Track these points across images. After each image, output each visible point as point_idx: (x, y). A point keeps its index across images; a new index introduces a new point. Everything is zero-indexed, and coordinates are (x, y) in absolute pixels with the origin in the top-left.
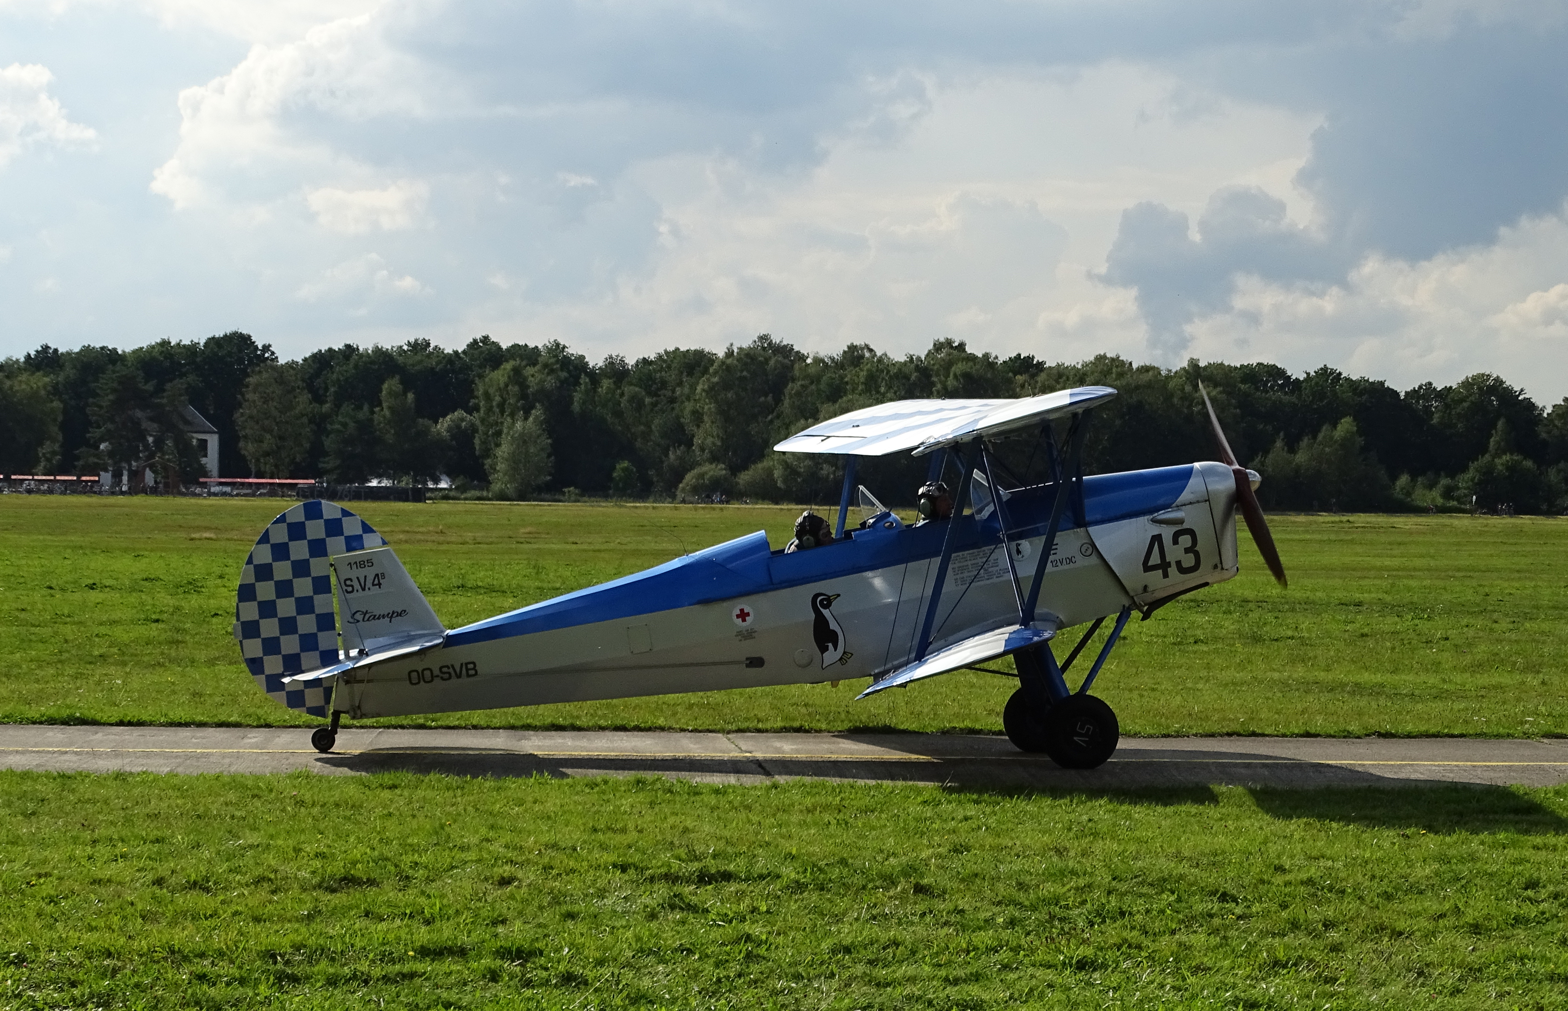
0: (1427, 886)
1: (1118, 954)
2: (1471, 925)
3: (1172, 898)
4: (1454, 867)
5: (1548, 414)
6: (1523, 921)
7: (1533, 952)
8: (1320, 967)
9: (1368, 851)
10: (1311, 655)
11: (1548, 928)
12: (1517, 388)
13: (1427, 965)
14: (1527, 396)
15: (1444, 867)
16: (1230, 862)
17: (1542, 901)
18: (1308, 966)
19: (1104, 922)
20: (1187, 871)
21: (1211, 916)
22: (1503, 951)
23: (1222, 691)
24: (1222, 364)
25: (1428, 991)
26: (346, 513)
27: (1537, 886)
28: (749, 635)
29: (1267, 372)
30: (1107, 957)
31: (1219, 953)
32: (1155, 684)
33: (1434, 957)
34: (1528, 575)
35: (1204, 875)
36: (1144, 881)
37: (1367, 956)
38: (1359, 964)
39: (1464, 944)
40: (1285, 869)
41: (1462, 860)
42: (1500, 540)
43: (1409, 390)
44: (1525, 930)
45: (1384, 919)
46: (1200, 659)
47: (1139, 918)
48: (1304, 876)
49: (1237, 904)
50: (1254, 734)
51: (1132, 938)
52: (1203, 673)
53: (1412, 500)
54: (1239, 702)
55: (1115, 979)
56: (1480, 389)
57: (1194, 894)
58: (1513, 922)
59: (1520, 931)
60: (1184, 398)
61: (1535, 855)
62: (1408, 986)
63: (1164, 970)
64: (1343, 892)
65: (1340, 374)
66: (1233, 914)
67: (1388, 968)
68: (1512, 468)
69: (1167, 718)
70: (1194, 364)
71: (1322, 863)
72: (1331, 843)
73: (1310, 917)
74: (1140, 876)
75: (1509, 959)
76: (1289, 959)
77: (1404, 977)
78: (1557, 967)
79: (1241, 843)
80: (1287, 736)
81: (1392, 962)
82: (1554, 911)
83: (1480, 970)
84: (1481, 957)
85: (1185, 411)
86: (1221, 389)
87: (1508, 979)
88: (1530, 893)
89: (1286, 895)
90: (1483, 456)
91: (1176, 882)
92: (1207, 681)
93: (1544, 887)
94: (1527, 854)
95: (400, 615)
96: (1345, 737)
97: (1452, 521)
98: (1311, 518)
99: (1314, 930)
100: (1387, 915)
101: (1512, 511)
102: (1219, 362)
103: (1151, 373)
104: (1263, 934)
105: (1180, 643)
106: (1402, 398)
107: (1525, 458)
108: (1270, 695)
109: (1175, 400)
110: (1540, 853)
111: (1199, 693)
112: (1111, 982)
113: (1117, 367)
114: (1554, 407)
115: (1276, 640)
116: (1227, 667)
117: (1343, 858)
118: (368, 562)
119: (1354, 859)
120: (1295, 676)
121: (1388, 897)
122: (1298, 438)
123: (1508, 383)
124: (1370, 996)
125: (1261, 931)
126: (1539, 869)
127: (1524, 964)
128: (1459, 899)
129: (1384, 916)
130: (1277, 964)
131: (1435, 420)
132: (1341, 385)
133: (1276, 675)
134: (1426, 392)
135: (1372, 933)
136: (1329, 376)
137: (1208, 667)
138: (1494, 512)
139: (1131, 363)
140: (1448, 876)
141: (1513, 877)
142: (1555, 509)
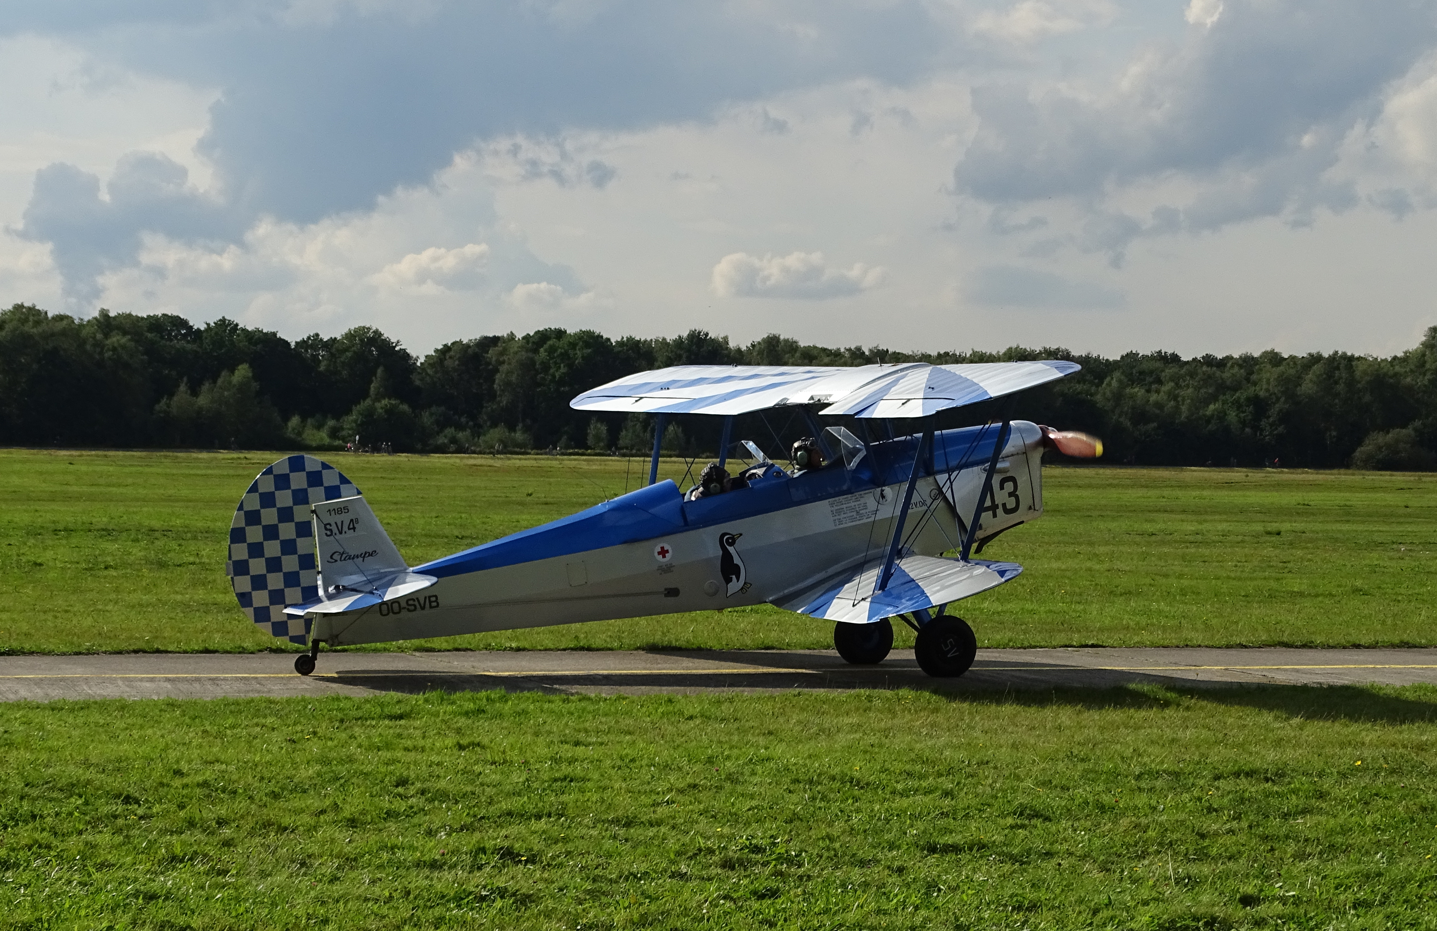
0: (310, 786)
1: (29, 853)
2: (348, 820)
3: (79, 802)
4: (334, 768)
5: (421, 363)
6: (394, 815)
7: (402, 842)
8: (213, 860)
9: (259, 755)
10: (210, 579)
11: (416, 820)
12: (394, 340)
13: (309, 856)
14: (402, 347)
15: (325, 768)
16: (133, 767)
17: (411, 797)
18: (202, 860)
19: (17, 825)
20: (93, 776)
21: (116, 817)
22: (376, 842)
23: (130, 612)
24: (130, 315)
25: (310, 880)
26: (325, 466)
27: (407, 783)
28: (667, 569)
29: (171, 322)
30: (19, 857)
31: (122, 851)
32: (68, 606)
33: (315, 849)
34: (403, 506)
35: (110, 780)
36: (54, 787)
37: (256, 849)
38: (248, 857)
39: (342, 836)
40: (183, 773)
41: (341, 762)
42: (380, 475)
43: (298, 340)
44: (396, 823)
45: (271, 816)
46: (109, 583)
47: (49, 820)
48: (200, 779)
49: (140, 805)
50: (158, 651)
51: (42, 839)
52: (113, 596)
53: (303, 439)
54: (144, 622)
55: (26, 877)
56: (362, 340)
57: (100, 797)
58: (385, 816)
59: (391, 823)
60: (97, 344)
61: (406, 756)
62: (291, 876)
63: (71, 868)
64: (235, 792)
65: (237, 325)
66: (136, 815)
67: (274, 860)
68: (390, 411)
69: (78, 637)
70: (104, 314)
71: (217, 767)
72: (224, 748)
73: (204, 816)
74: (50, 782)
75: (381, 849)
76: (185, 854)
77: (289, 868)
78: (423, 855)
79: (144, 750)
80: (187, 653)
81: (278, 855)
82: (421, 805)
83: (355, 859)
84: (356, 848)
85: (97, 357)
86: (129, 337)
87: (380, 867)
88: (400, 790)
89: (183, 796)
90: (364, 399)
91: (83, 787)
92: (116, 603)
93: (413, 784)
94: (399, 755)
95: (371, 555)
96: (240, 653)
97: (337, 458)
98: (212, 455)
99: (208, 827)
100: (273, 812)
101: (390, 449)
102: (128, 312)
103: (65, 322)
104: (163, 832)
105: (91, 569)
106: (293, 347)
107: (402, 403)
108: (172, 615)
109: (88, 347)
110: (410, 754)
111: (108, 614)
112: (23, 880)
113: (33, 315)
114: (426, 357)
115: (179, 566)
116: (134, 590)
117: (236, 761)
118: (343, 509)
119: (245, 763)
120: (196, 597)
121: (275, 796)
122: (200, 383)
123: (385, 336)
124: (257, 886)
125: (161, 830)
126: (408, 768)
127: (394, 853)
128: (338, 796)
129: (271, 814)
130: (175, 860)
131: (322, 368)
132: (238, 335)
133: (179, 597)
134: (314, 343)
135: (260, 830)
136: (227, 327)
137: (117, 590)
138: (376, 449)
139: (46, 313)
140: (327, 777)
141: (386, 776)
142: (428, 448)
